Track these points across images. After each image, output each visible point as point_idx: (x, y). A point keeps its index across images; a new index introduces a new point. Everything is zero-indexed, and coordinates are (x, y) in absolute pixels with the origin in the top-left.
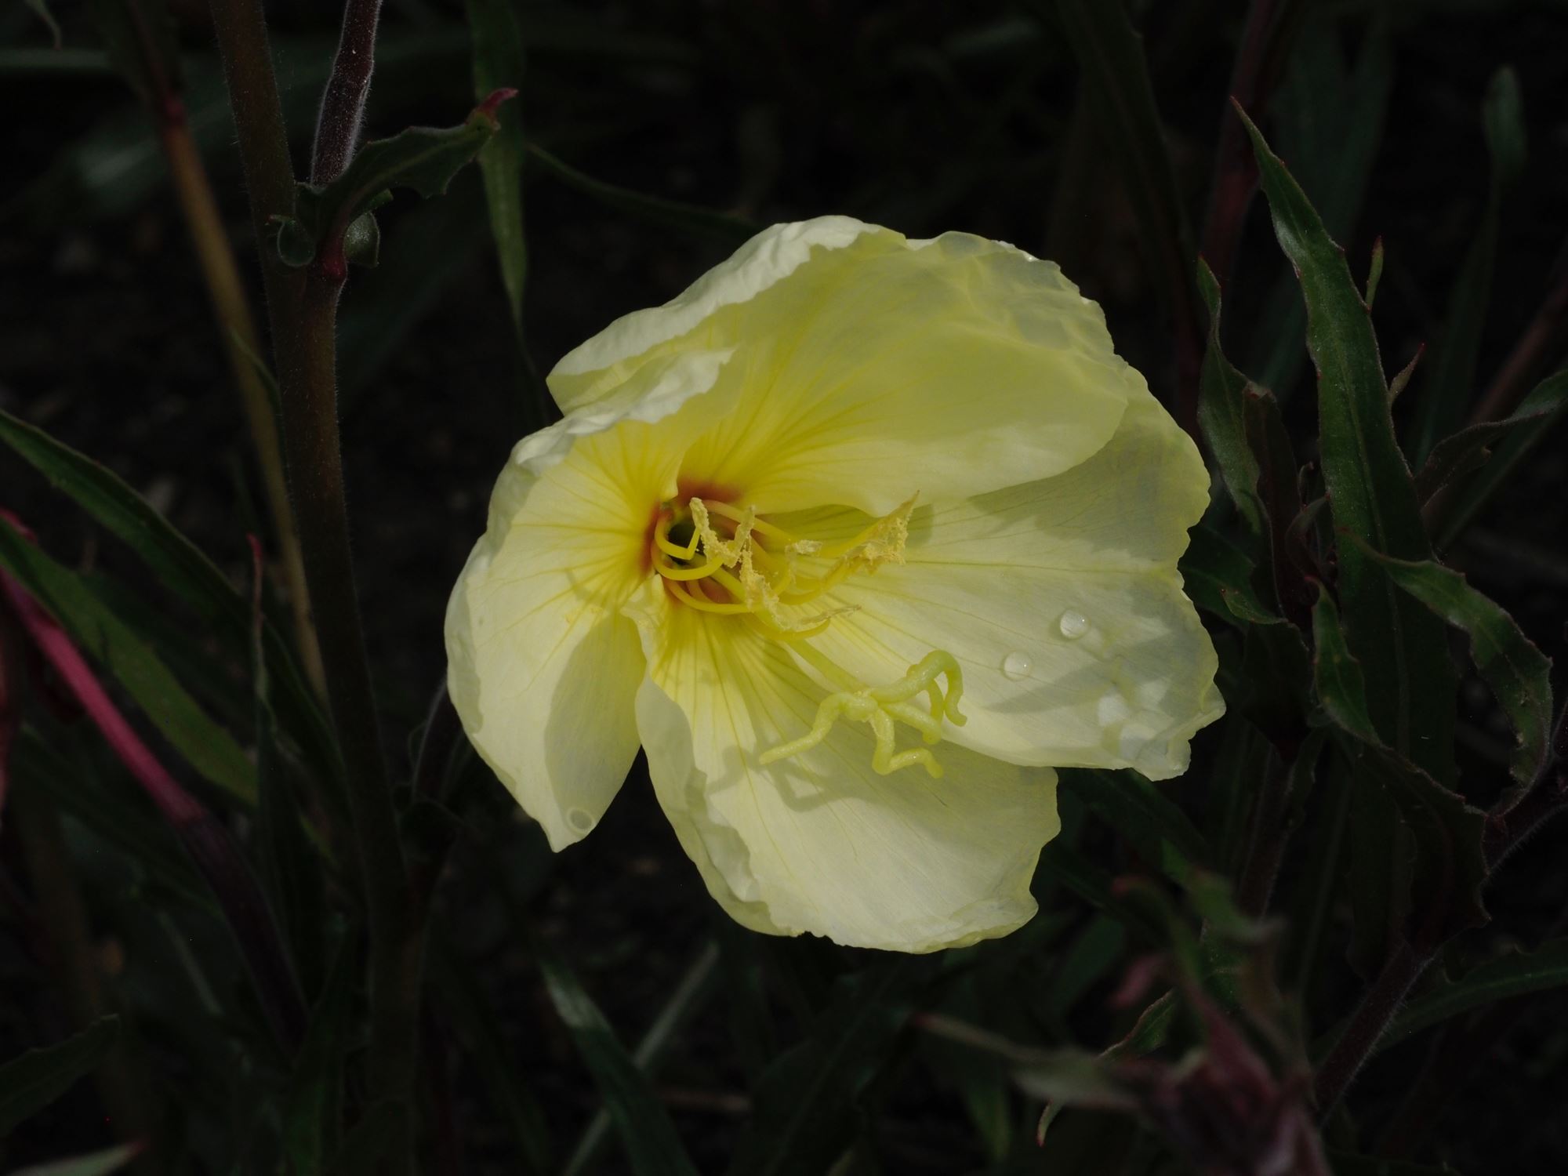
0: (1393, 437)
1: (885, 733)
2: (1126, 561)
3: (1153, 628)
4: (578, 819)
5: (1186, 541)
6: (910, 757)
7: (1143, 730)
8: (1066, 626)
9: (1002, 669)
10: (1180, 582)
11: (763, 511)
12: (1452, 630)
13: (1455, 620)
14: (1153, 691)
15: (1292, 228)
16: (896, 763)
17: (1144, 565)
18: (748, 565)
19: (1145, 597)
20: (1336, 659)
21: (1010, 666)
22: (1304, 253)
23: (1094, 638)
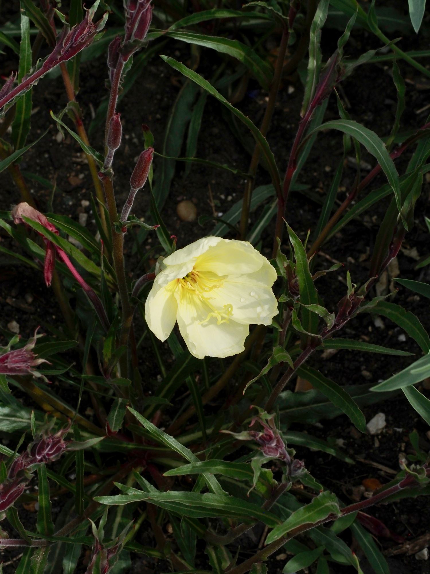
0: (309, 271)
1: (219, 318)
2: (262, 285)
3: (267, 297)
4: (166, 335)
5: (273, 284)
6: (223, 321)
7: (264, 315)
8: (252, 294)
9: (240, 300)
10: (272, 290)
11: (198, 271)
12: (316, 314)
13: (316, 312)
14: (266, 307)
15: (292, 238)
16: (222, 322)
17: (266, 286)
18: (196, 290)
19: (266, 292)
20: (296, 319)
21: (242, 300)
22: (294, 242)
23: (257, 297)
